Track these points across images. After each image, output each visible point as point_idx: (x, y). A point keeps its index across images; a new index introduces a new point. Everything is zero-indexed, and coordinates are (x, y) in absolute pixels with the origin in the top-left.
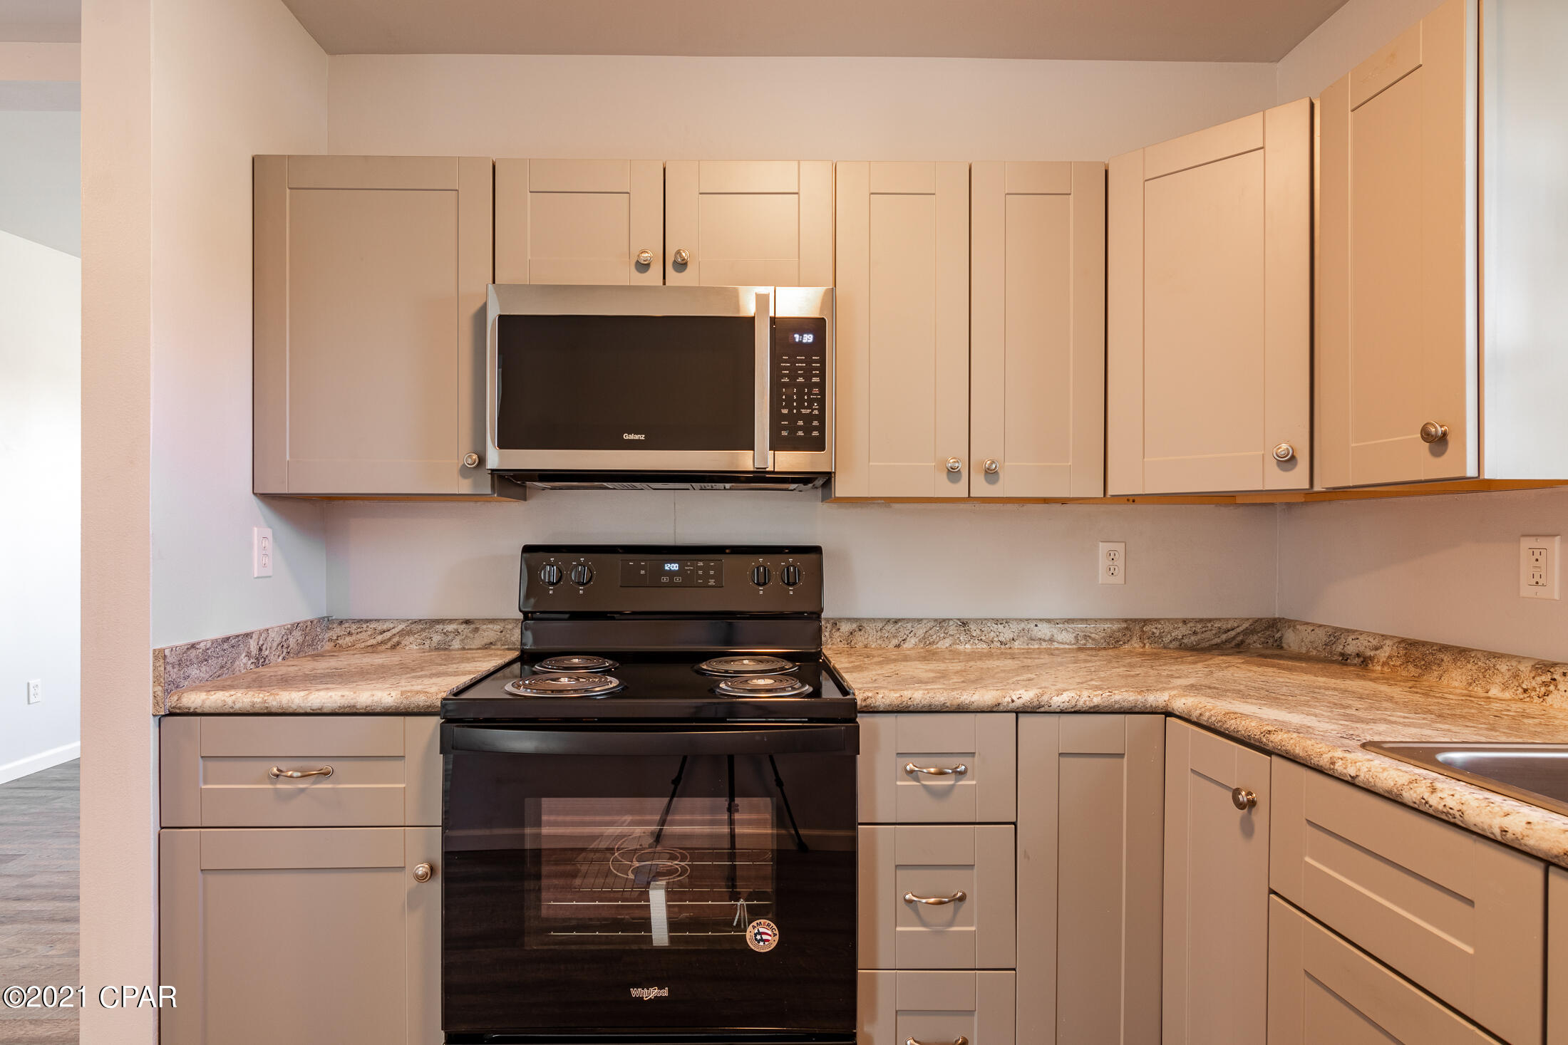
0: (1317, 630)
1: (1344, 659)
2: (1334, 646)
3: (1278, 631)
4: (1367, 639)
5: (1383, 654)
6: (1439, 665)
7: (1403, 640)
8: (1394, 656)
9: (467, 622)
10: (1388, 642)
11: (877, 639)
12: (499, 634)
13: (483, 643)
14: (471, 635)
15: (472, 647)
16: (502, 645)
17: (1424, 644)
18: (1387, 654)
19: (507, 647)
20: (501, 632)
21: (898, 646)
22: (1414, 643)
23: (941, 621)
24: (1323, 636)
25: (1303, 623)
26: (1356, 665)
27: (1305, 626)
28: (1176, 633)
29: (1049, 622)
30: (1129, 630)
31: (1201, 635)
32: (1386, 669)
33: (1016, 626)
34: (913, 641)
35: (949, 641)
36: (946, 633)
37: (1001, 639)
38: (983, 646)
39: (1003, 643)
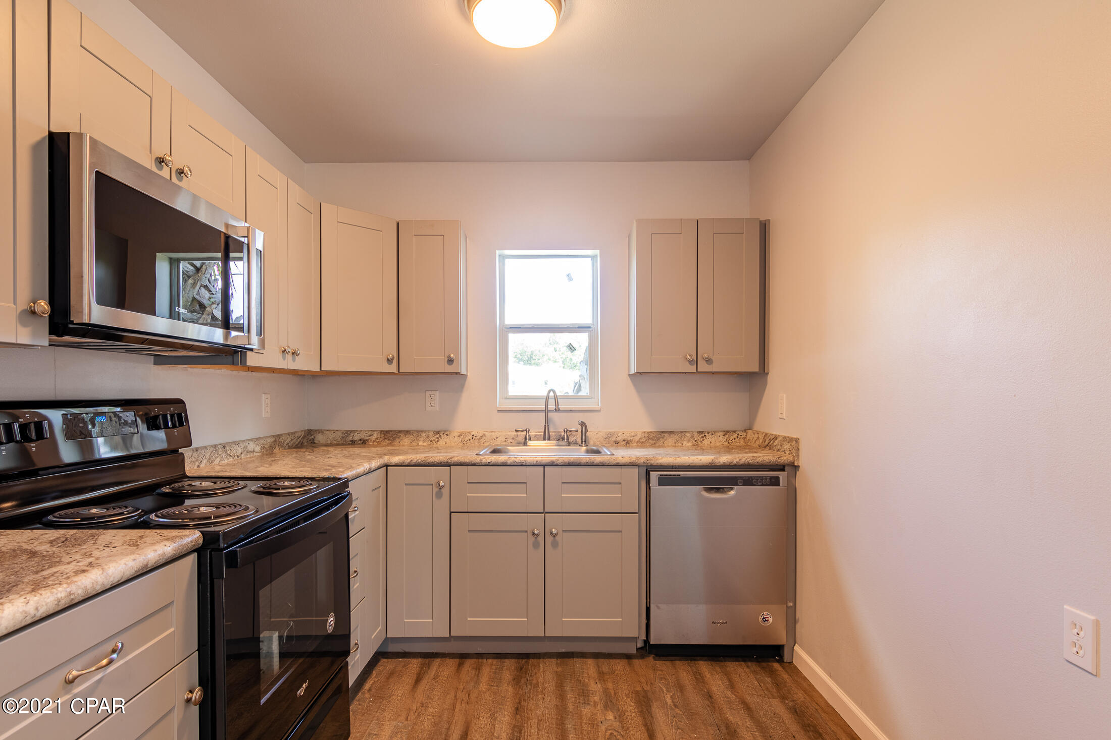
0: (336, 432)
1: (353, 443)
2: (347, 438)
3: (312, 435)
4: (365, 433)
5: (373, 438)
6: (399, 438)
7: (381, 431)
8: (378, 438)
10: (375, 433)
17: (391, 431)
18: (375, 437)
21: (198, 466)
22: (387, 432)
23: (215, 446)
24: (340, 434)
25: (328, 430)
26: (359, 444)
27: (329, 432)
28: (288, 441)
29: (252, 441)
30: (275, 441)
31: (294, 441)
32: (375, 443)
33: (242, 445)
34: (205, 461)
35: (218, 459)
36: (218, 454)
37: (238, 454)
38: (231, 459)
39: (238, 456)
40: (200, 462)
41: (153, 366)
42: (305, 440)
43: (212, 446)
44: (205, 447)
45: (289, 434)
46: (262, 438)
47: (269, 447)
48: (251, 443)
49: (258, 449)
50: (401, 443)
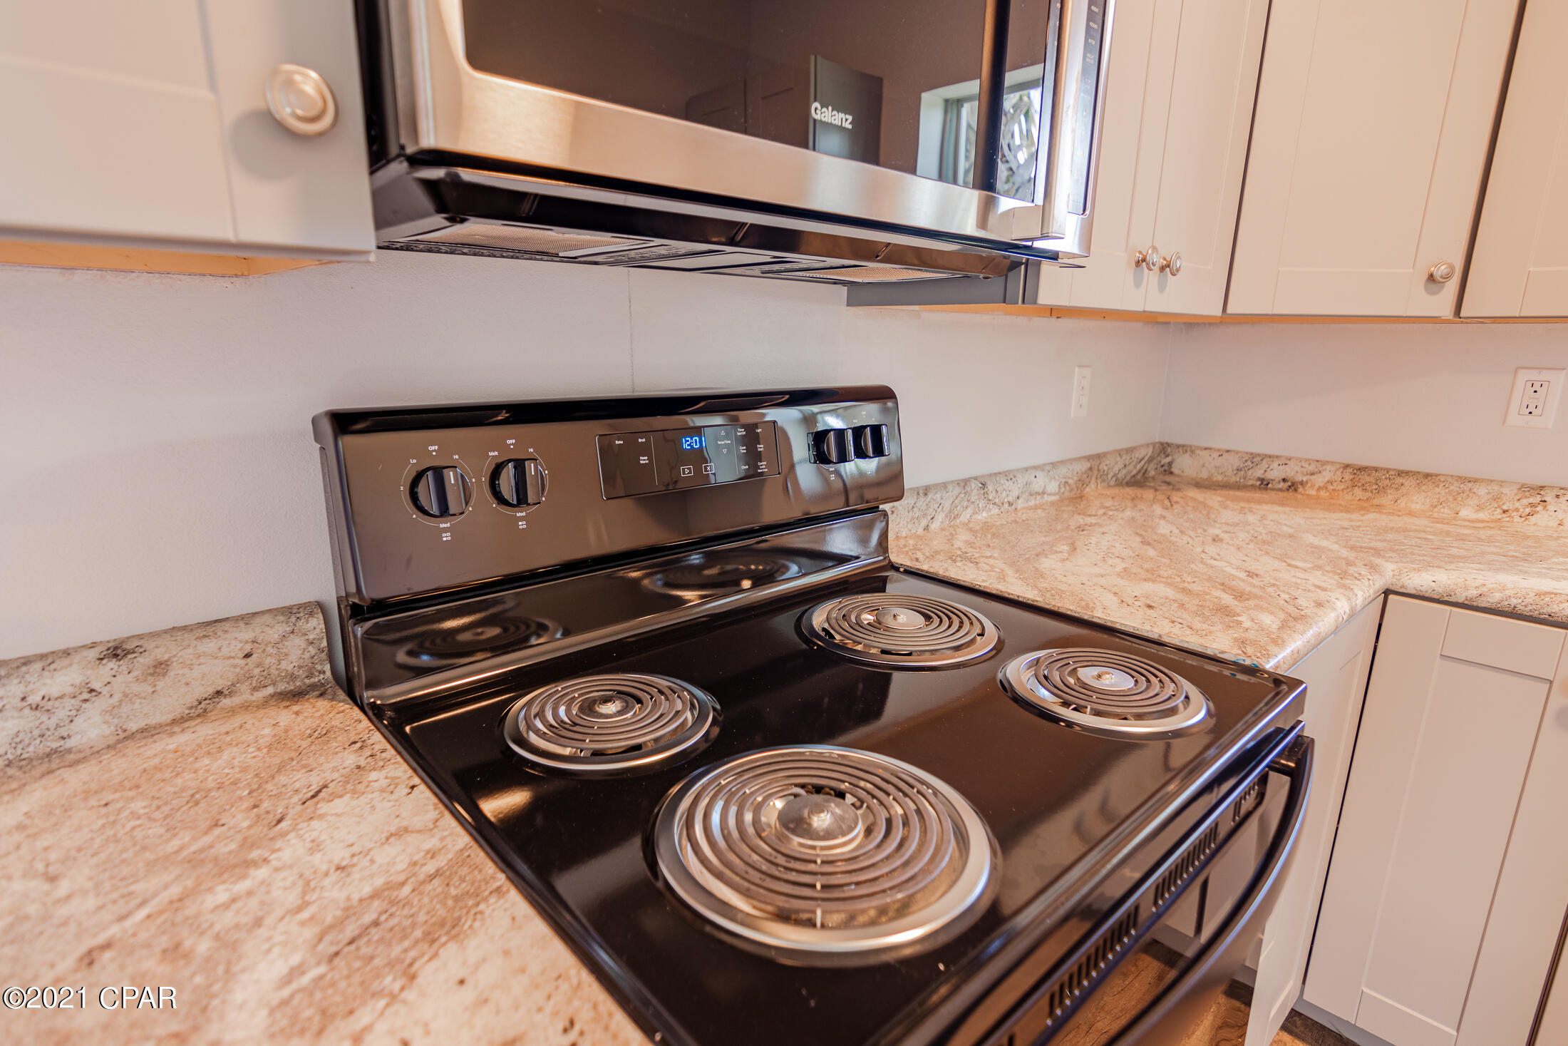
0: (1226, 455)
1: (1265, 485)
2: (1250, 472)
3: (1168, 456)
4: (1300, 464)
5: (1319, 480)
7: (1347, 466)
8: (1335, 481)
9: (117, 652)
10: (1328, 467)
11: (908, 523)
12: (243, 662)
13: (191, 699)
14: (146, 688)
15: (152, 721)
16: (255, 689)
17: (1376, 469)
18: (1326, 479)
19: (270, 690)
20: (248, 656)
21: (927, 528)
22: (1362, 469)
23: (965, 482)
24: (1235, 461)
25: (1206, 449)
26: (1281, 490)
27: (1208, 452)
28: (1116, 469)
29: (1043, 470)
30: (1091, 469)
31: (1128, 468)
32: (1322, 493)
33: (1021, 480)
34: (940, 517)
35: (969, 511)
36: (968, 501)
37: (1010, 499)
38: (995, 511)
39: (1010, 504)
40: (929, 518)
41: (844, 308)
42: (1152, 466)
43: (958, 483)
44: (944, 486)
45: (1120, 453)
46: (1063, 462)
47: (1076, 483)
48: (1040, 474)
49: (1053, 487)
50: (1402, 503)
